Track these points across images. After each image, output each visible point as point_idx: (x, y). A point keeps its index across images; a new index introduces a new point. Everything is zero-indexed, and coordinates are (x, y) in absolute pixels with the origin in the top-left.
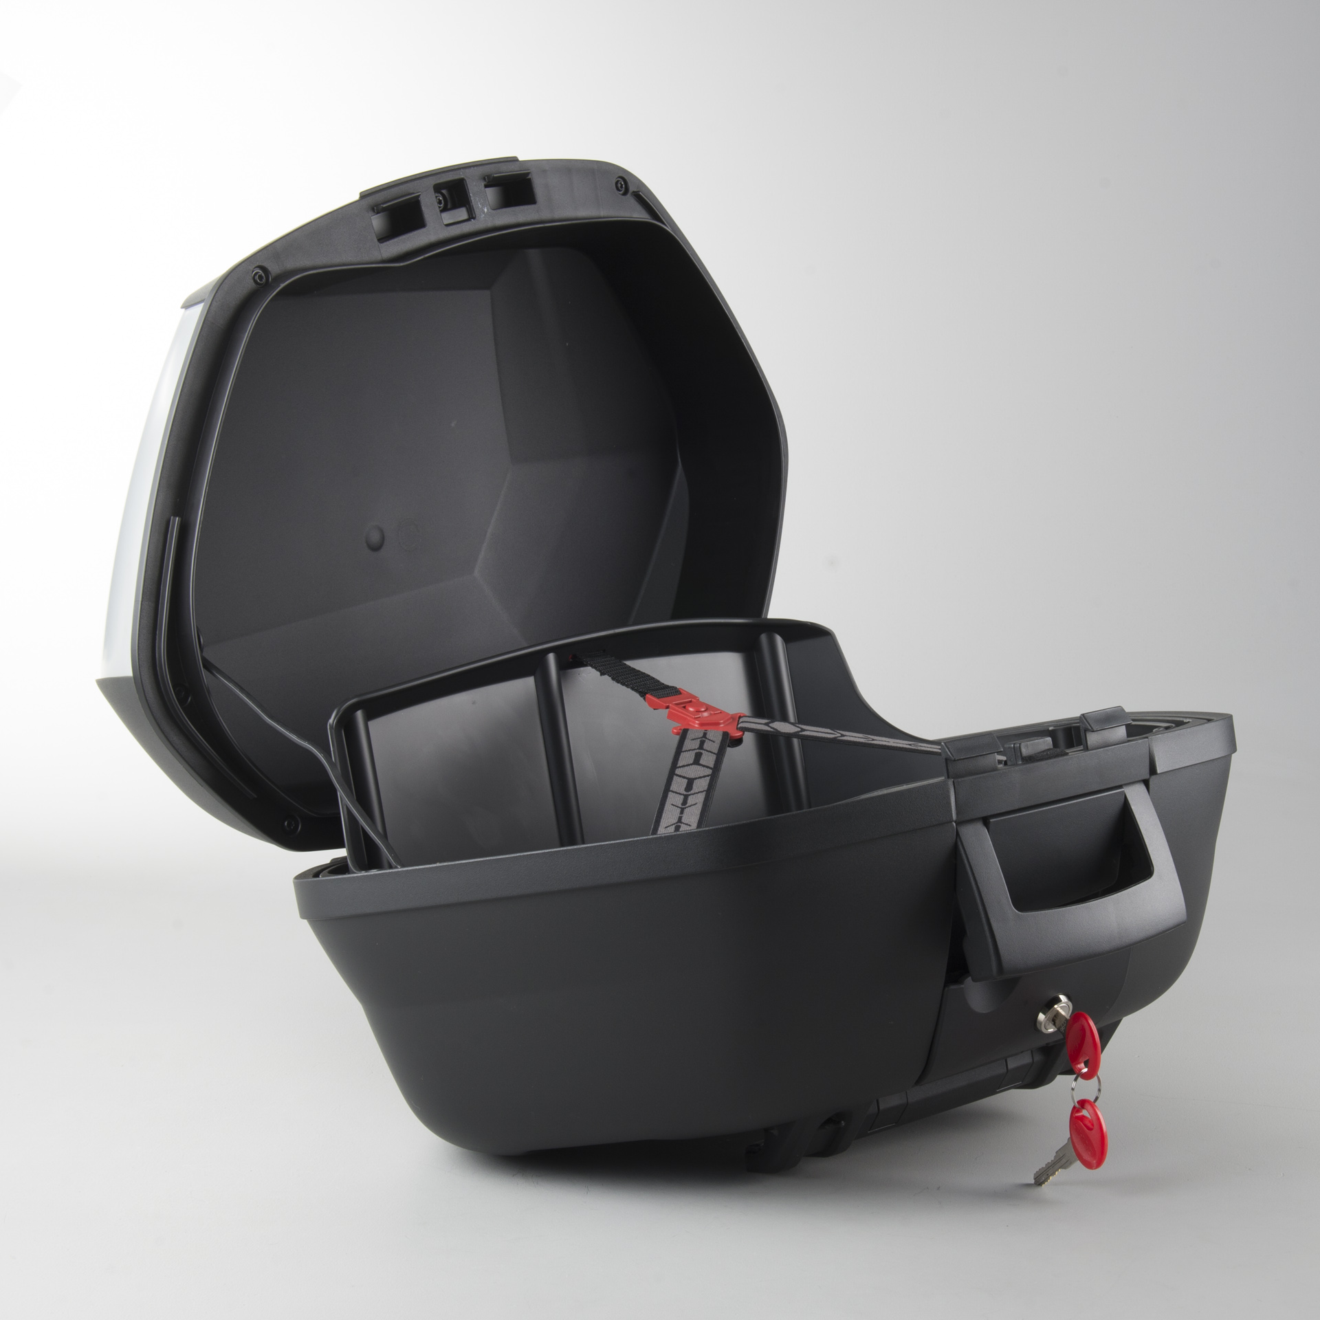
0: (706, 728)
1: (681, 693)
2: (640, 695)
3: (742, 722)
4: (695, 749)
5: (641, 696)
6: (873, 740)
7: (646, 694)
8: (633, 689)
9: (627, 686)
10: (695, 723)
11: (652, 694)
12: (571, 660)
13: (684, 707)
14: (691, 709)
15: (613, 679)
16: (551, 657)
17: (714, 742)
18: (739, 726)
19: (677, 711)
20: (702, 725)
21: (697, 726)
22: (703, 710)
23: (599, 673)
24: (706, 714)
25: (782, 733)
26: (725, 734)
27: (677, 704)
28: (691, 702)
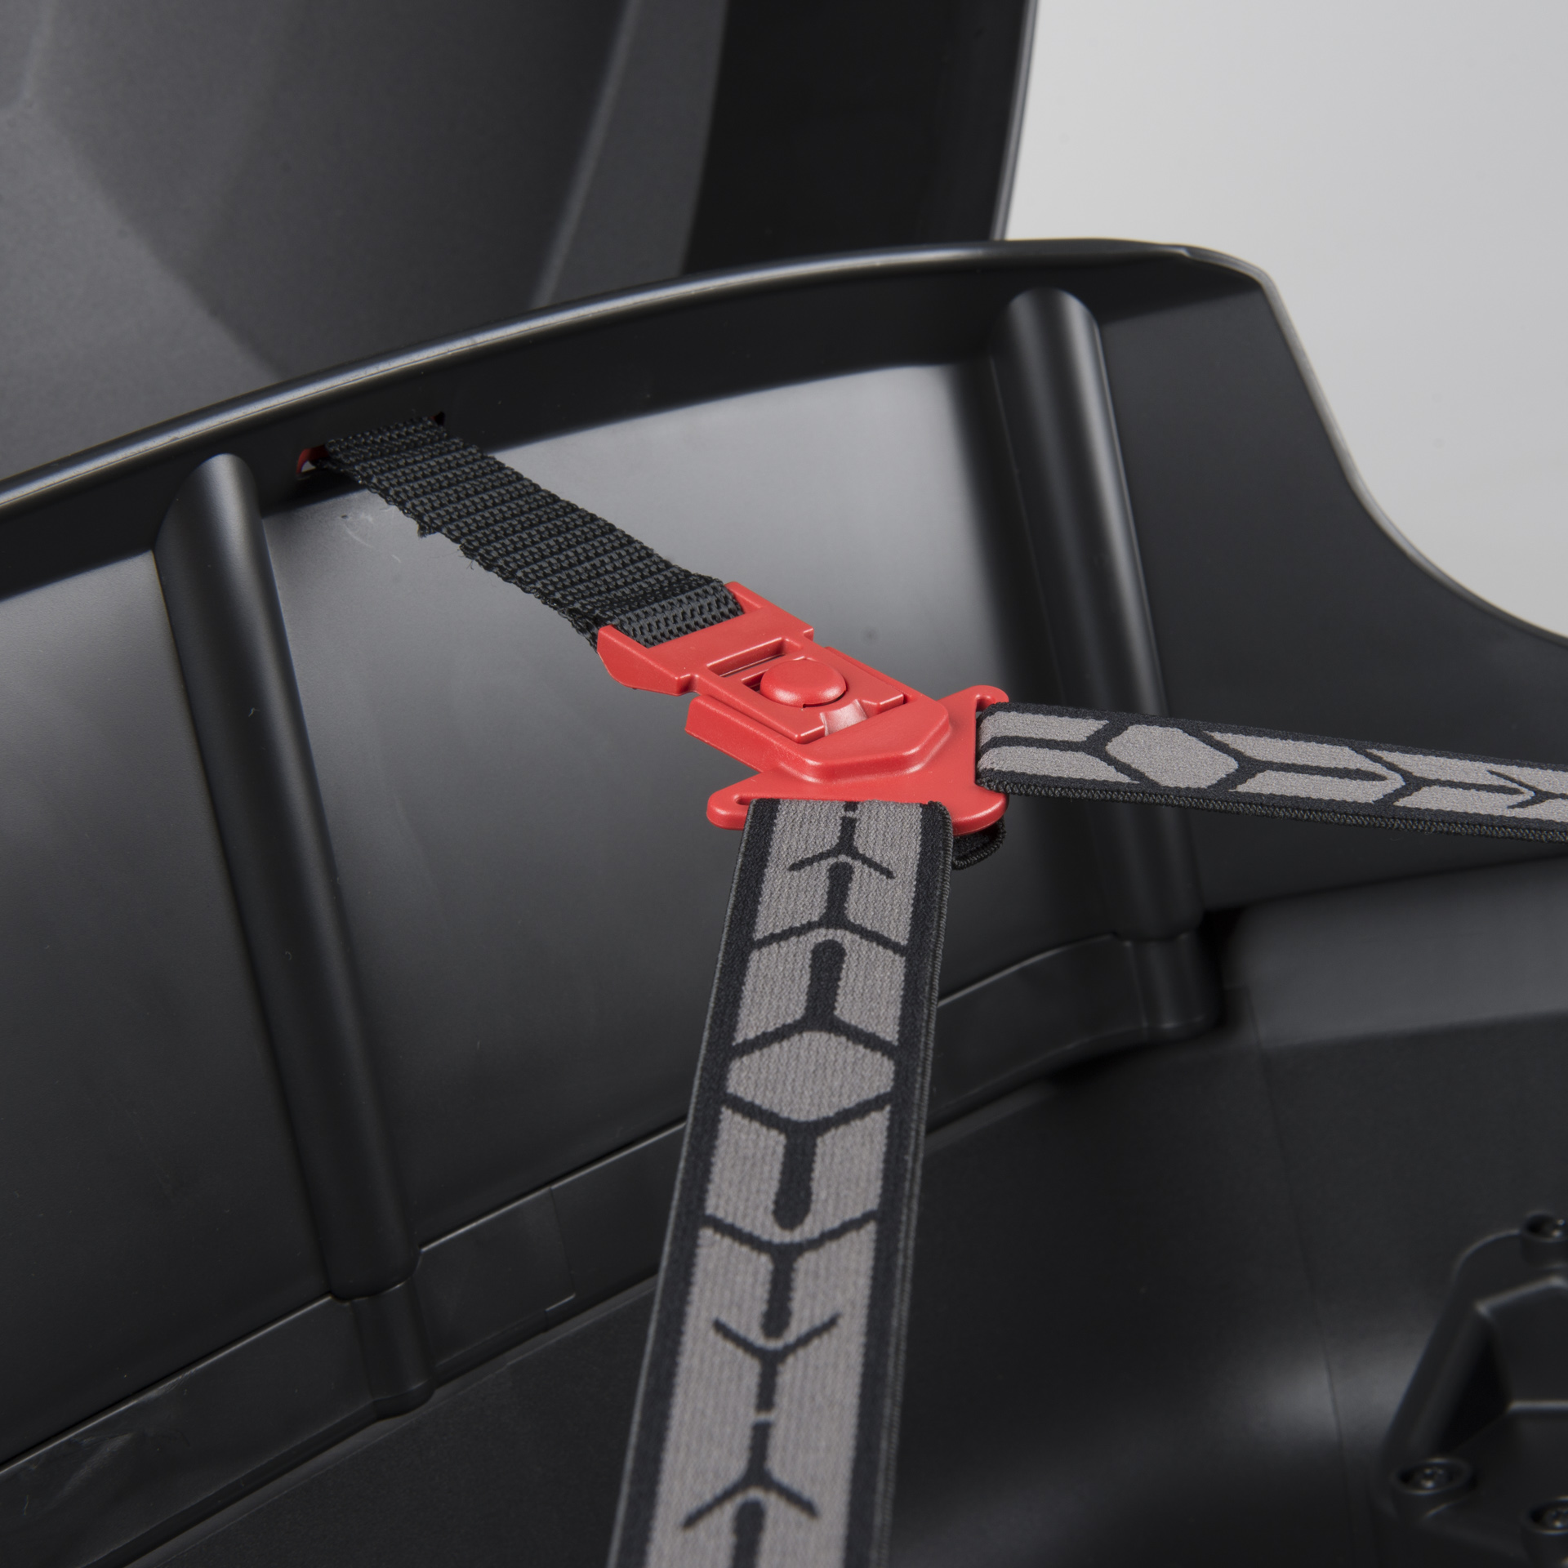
0: (848, 786)
1: (737, 610)
2: (575, 624)
3: (997, 742)
4: (810, 927)
5: (581, 631)
6: (1541, 796)
7: (599, 622)
8: (546, 597)
9: (524, 584)
10: (802, 767)
11: (620, 627)
12: (308, 467)
13: (755, 684)
14: (784, 696)
15: (469, 552)
16: (223, 472)
17: (889, 874)
18: (986, 762)
19: (727, 705)
20: (829, 773)
21: (811, 779)
22: (832, 693)
23: (413, 525)
24: (847, 715)
25: (1167, 791)
26: (934, 817)
27: (719, 670)
28: (778, 651)
